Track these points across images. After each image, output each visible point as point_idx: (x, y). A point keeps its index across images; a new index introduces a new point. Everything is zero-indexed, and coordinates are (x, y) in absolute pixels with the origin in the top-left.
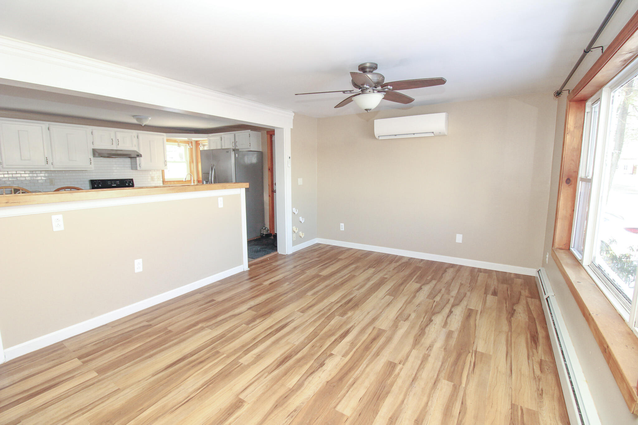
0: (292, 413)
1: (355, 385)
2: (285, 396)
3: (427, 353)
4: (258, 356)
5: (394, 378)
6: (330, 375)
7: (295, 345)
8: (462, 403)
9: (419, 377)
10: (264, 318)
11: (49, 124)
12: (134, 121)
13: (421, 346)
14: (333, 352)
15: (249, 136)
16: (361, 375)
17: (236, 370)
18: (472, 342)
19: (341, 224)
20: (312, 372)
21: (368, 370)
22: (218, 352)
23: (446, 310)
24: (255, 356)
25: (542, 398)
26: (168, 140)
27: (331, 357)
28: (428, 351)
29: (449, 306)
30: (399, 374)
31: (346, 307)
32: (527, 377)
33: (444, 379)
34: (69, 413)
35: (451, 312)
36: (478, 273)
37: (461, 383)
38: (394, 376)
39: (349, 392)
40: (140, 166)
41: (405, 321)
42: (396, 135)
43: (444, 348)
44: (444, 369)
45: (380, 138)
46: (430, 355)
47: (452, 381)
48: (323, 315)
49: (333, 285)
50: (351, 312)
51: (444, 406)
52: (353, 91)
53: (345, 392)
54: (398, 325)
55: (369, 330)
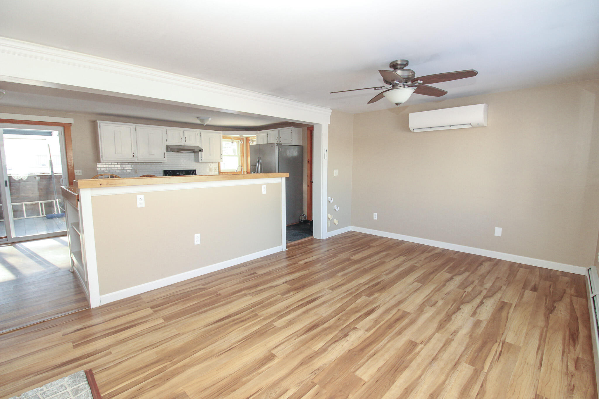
0: (315, 371)
1: (375, 357)
2: (311, 357)
3: (451, 337)
4: (289, 321)
5: (414, 355)
6: (352, 345)
7: (323, 316)
8: (482, 386)
9: (439, 358)
10: (297, 292)
11: (136, 126)
12: (198, 122)
13: (446, 330)
14: (356, 326)
15: (291, 132)
16: (382, 349)
17: (271, 330)
18: (501, 333)
19: (374, 214)
20: (336, 340)
21: (389, 345)
22: (256, 315)
23: (477, 301)
24: (287, 321)
25: (573, 393)
26: (224, 137)
27: (354, 330)
28: (452, 336)
29: (480, 298)
30: (419, 352)
31: (374, 289)
32: (559, 372)
33: (466, 362)
34: (143, 347)
35: (482, 303)
36: (518, 268)
37: (483, 368)
38: (414, 353)
39: (369, 361)
40: (201, 159)
41: (431, 307)
42: (431, 128)
43: (469, 335)
44: (466, 354)
45: (415, 131)
46: (454, 340)
47: (473, 366)
48: (351, 293)
49: (362, 269)
50: (377, 294)
51: (462, 386)
52: (384, 87)
53: (365, 360)
54: (423, 310)
55: (394, 311)
